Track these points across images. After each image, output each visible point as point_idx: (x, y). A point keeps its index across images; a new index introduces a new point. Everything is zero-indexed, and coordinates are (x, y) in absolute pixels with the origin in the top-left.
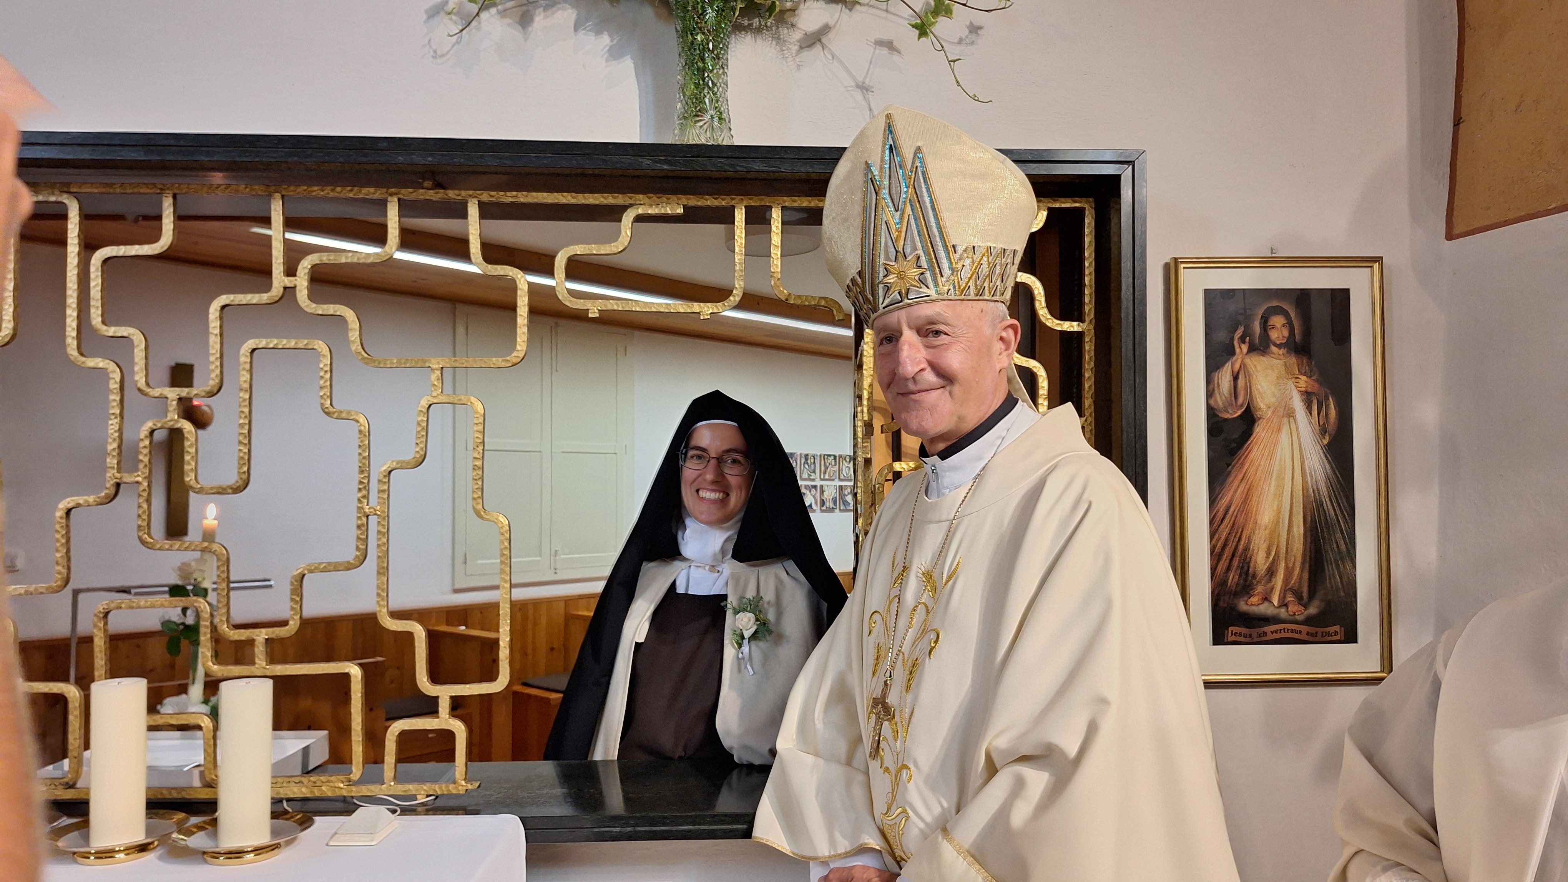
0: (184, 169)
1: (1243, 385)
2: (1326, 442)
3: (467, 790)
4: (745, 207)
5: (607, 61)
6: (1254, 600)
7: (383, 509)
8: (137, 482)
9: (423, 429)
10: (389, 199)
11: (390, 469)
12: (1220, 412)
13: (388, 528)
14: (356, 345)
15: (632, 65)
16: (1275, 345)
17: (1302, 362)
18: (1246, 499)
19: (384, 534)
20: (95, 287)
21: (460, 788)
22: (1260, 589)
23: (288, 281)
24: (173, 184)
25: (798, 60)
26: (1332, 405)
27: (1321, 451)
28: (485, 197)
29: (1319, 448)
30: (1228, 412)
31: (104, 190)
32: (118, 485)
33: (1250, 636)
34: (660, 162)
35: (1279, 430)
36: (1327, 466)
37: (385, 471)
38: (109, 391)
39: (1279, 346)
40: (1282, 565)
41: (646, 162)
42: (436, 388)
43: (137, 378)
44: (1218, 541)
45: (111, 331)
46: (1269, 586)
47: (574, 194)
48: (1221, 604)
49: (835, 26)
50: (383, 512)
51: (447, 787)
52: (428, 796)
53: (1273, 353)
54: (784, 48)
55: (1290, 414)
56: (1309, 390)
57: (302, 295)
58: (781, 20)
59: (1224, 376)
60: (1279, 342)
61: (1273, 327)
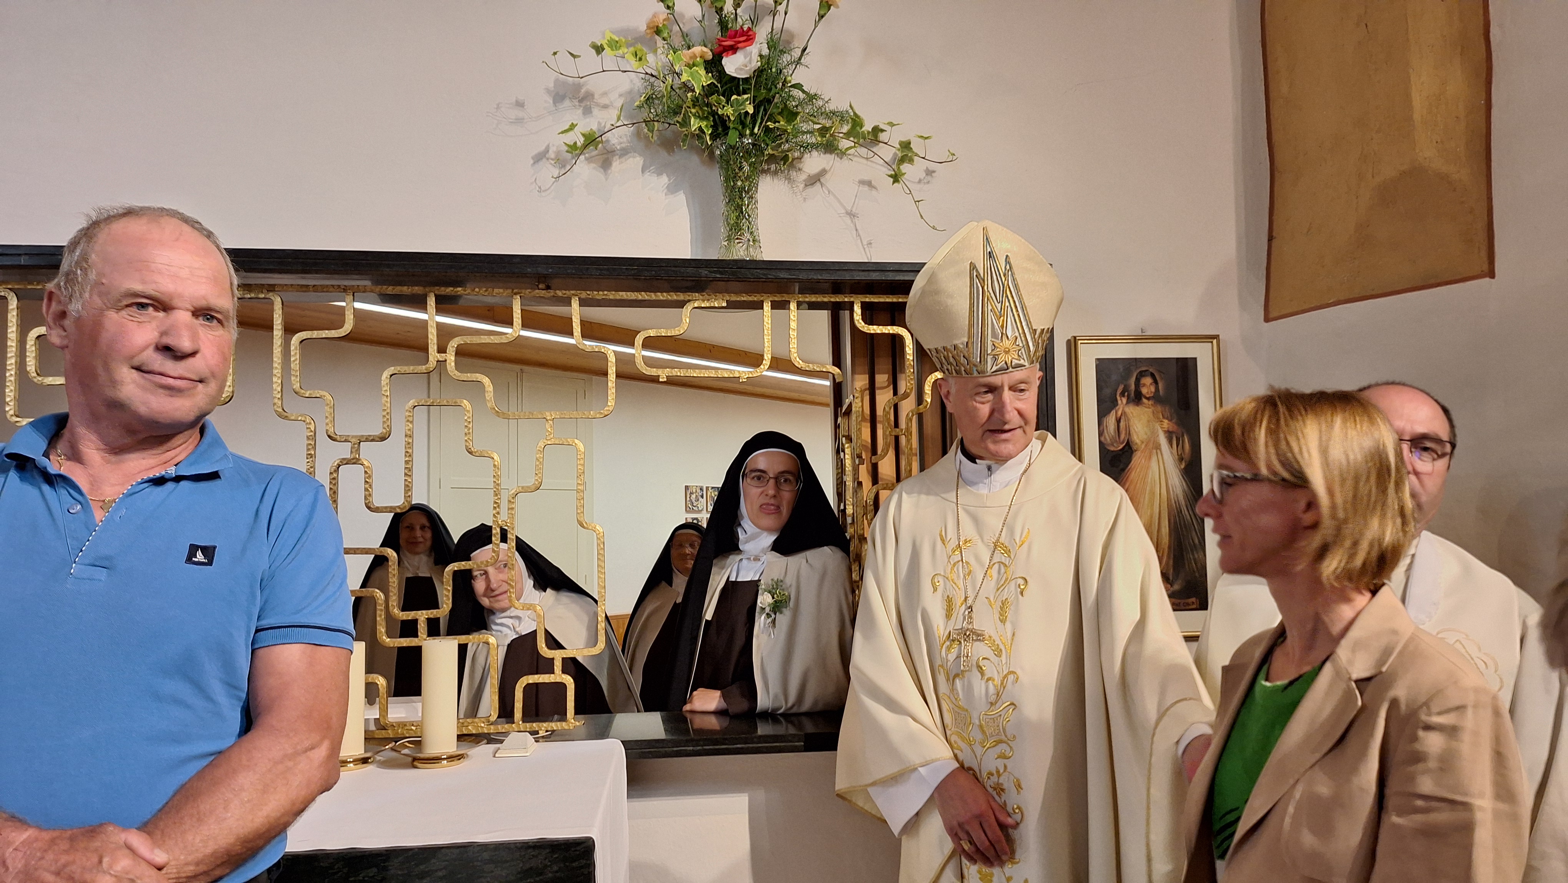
1: (1124, 425)
2: (1183, 467)
3: (575, 726)
4: (771, 300)
7: (512, 521)
9: (541, 463)
10: (515, 296)
11: (515, 493)
12: (1108, 445)
14: (491, 403)
15: (684, 198)
16: (1146, 398)
17: (1165, 410)
20: (294, 361)
21: (570, 725)
23: (440, 356)
25: (803, 193)
26: (1186, 440)
27: (1179, 473)
28: (584, 295)
29: (1178, 471)
30: (1114, 446)
35: (1150, 458)
36: (1184, 484)
37: (511, 494)
39: (1148, 399)
42: (549, 433)
43: (327, 428)
45: (307, 394)
49: (830, 169)
52: (547, 731)
53: (1144, 403)
54: (794, 186)
55: (1158, 447)
56: (1171, 430)
57: (450, 366)
58: (792, 166)
59: (1111, 420)
60: (1148, 396)
61: (1144, 385)
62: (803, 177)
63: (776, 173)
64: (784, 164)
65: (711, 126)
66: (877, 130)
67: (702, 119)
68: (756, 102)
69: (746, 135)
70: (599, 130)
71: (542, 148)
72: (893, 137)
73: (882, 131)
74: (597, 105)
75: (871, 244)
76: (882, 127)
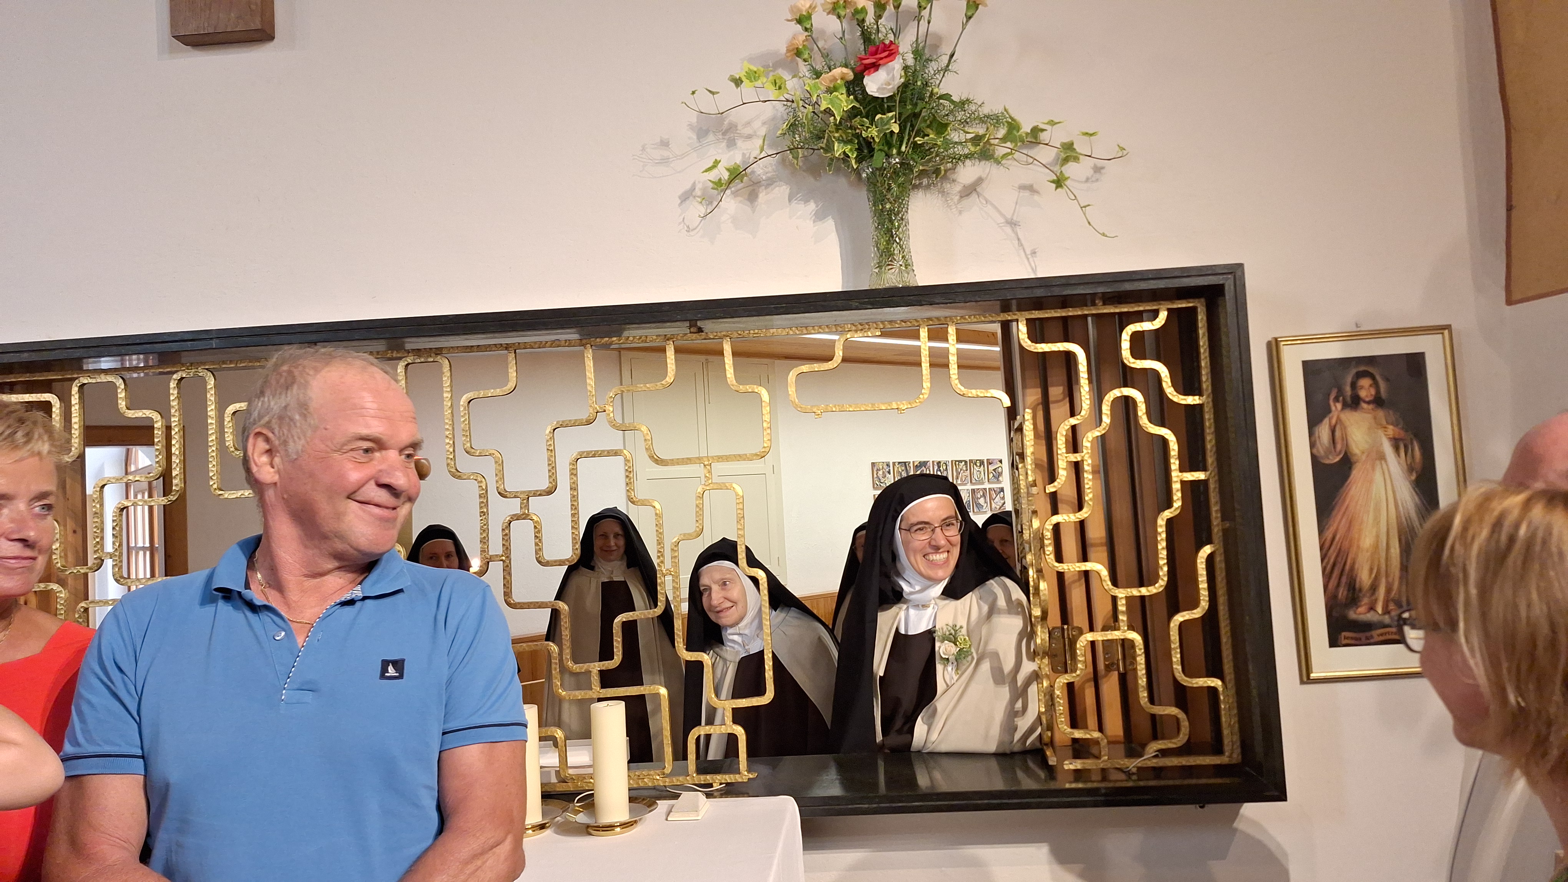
1: (1340, 436)
2: (1414, 477)
3: (748, 780)
4: (928, 327)
5: (814, 222)
6: (1362, 609)
7: (675, 570)
8: (501, 560)
9: (699, 510)
10: (667, 343)
11: (677, 541)
12: (1322, 457)
14: (649, 451)
15: (834, 223)
16: (1365, 402)
17: (1389, 414)
18: (1349, 528)
19: (678, 589)
20: (464, 421)
21: (744, 777)
23: (599, 408)
24: (513, 344)
25: (959, 207)
26: (1417, 448)
28: (735, 335)
29: (1407, 483)
30: (1328, 458)
32: (488, 563)
33: (1360, 639)
34: (864, 303)
35: (1373, 469)
36: (1416, 498)
37: (673, 542)
38: (478, 496)
39: (1368, 403)
40: (1383, 580)
42: (707, 479)
43: (497, 485)
44: (1328, 563)
45: (478, 452)
46: (1373, 598)
48: (1334, 614)
49: (986, 178)
51: (736, 778)
52: (722, 784)
53: (1363, 409)
54: (948, 198)
55: (1382, 457)
56: (1397, 437)
58: (945, 178)
59: (1324, 431)
60: (1367, 399)
61: (1362, 387)
62: (958, 188)
63: (928, 187)
64: (936, 178)
65: (856, 149)
66: (1036, 131)
67: (846, 142)
68: (902, 119)
69: (893, 155)
70: (744, 162)
71: (688, 186)
72: (1056, 137)
73: (1043, 130)
74: (741, 136)
75: (1035, 253)
76: (1042, 126)
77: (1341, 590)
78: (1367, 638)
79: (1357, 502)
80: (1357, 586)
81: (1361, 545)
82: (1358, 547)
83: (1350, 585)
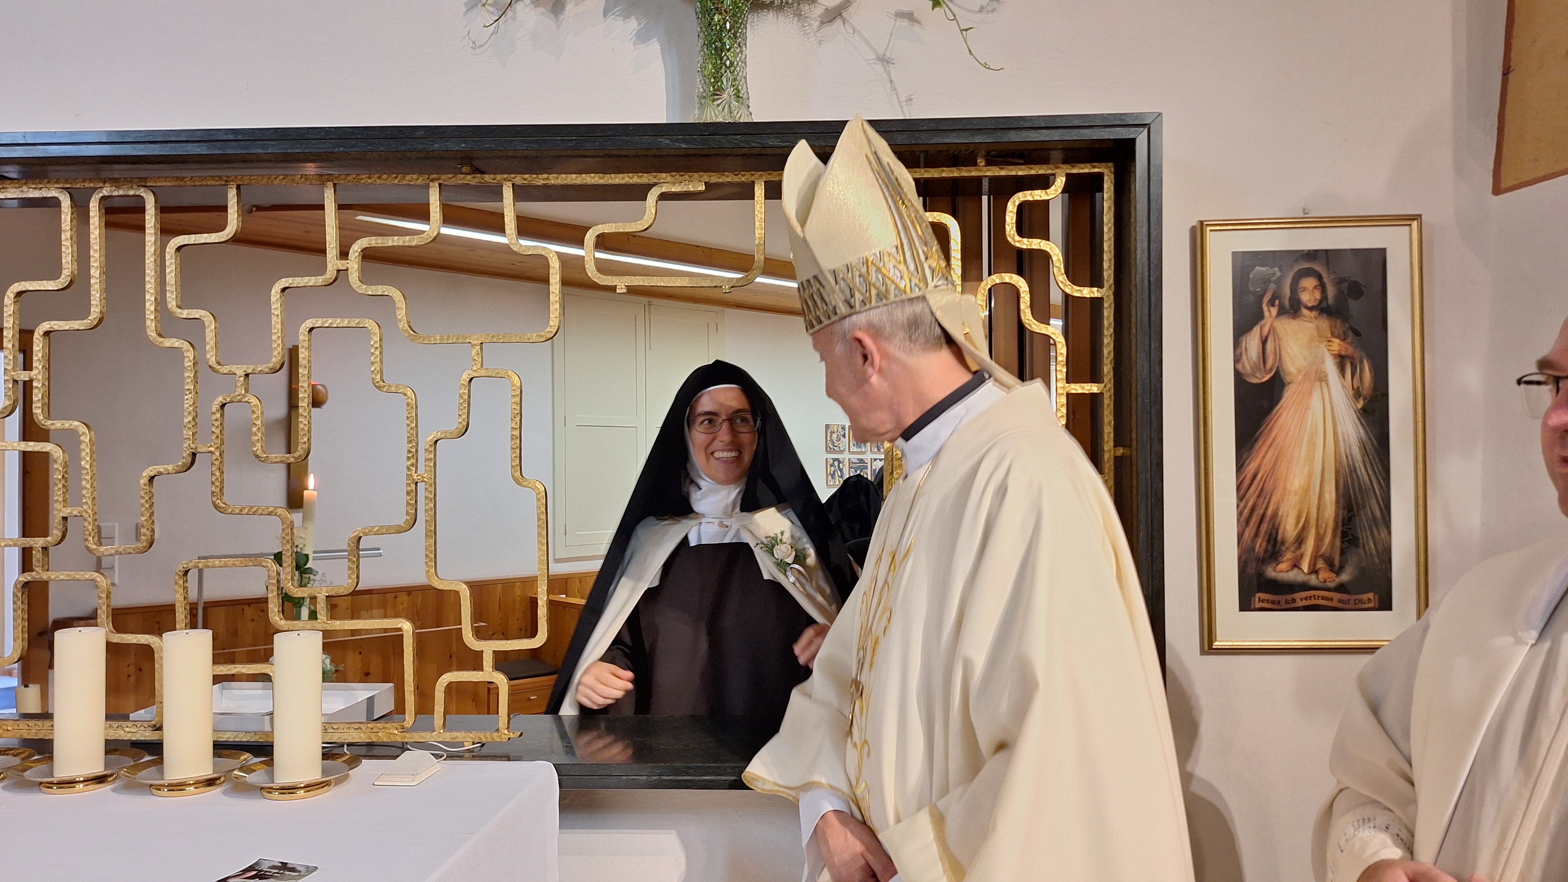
0: (244, 161)
1: (1273, 348)
2: (1360, 405)
3: (509, 739)
4: (765, 182)
5: (635, 44)
6: (1283, 566)
7: (429, 476)
8: (210, 452)
9: (465, 401)
10: (431, 184)
11: (435, 439)
12: (1248, 376)
13: (435, 495)
14: (403, 323)
15: (659, 47)
16: (1307, 308)
17: (1336, 324)
18: (1275, 465)
19: (431, 500)
20: (170, 273)
21: (503, 736)
22: (1289, 555)
23: (341, 264)
24: (236, 176)
25: (819, 35)
26: (1367, 369)
27: (1355, 416)
28: (519, 180)
29: (1352, 412)
30: (1256, 377)
31: (176, 183)
32: (194, 454)
33: (1279, 603)
34: (677, 141)
35: (1310, 394)
36: (1361, 431)
37: (431, 441)
38: (183, 368)
39: (1311, 309)
40: (1313, 530)
41: (665, 141)
42: (475, 362)
43: (208, 357)
44: (1245, 507)
45: (185, 313)
46: (1298, 552)
47: (601, 175)
48: (1249, 569)
50: (430, 479)
51: (491, 735)
52: (474, 743)
53: (1304, 316)
54: (805, 24)
55: (1322, 378)
56: (1343, 353)
57: (354, 277)
59: (1252, 342)
60: (1310, 305)
61: (1305, 289)
63: (781, 7)
75: (910, 100)
77: (1259, 541)
78: (1287, 602)
79: (1287, 434)
80: (1280, 537)
81: (1288, 487)
82: (1285, 489)
83: (1270, 534)
